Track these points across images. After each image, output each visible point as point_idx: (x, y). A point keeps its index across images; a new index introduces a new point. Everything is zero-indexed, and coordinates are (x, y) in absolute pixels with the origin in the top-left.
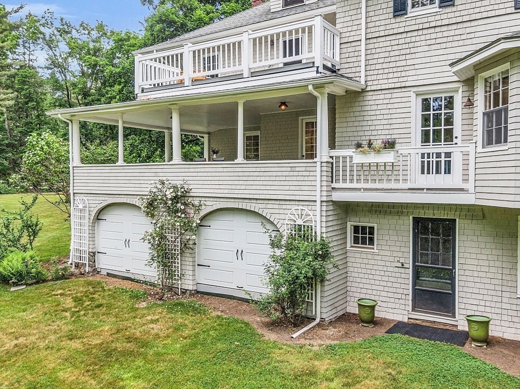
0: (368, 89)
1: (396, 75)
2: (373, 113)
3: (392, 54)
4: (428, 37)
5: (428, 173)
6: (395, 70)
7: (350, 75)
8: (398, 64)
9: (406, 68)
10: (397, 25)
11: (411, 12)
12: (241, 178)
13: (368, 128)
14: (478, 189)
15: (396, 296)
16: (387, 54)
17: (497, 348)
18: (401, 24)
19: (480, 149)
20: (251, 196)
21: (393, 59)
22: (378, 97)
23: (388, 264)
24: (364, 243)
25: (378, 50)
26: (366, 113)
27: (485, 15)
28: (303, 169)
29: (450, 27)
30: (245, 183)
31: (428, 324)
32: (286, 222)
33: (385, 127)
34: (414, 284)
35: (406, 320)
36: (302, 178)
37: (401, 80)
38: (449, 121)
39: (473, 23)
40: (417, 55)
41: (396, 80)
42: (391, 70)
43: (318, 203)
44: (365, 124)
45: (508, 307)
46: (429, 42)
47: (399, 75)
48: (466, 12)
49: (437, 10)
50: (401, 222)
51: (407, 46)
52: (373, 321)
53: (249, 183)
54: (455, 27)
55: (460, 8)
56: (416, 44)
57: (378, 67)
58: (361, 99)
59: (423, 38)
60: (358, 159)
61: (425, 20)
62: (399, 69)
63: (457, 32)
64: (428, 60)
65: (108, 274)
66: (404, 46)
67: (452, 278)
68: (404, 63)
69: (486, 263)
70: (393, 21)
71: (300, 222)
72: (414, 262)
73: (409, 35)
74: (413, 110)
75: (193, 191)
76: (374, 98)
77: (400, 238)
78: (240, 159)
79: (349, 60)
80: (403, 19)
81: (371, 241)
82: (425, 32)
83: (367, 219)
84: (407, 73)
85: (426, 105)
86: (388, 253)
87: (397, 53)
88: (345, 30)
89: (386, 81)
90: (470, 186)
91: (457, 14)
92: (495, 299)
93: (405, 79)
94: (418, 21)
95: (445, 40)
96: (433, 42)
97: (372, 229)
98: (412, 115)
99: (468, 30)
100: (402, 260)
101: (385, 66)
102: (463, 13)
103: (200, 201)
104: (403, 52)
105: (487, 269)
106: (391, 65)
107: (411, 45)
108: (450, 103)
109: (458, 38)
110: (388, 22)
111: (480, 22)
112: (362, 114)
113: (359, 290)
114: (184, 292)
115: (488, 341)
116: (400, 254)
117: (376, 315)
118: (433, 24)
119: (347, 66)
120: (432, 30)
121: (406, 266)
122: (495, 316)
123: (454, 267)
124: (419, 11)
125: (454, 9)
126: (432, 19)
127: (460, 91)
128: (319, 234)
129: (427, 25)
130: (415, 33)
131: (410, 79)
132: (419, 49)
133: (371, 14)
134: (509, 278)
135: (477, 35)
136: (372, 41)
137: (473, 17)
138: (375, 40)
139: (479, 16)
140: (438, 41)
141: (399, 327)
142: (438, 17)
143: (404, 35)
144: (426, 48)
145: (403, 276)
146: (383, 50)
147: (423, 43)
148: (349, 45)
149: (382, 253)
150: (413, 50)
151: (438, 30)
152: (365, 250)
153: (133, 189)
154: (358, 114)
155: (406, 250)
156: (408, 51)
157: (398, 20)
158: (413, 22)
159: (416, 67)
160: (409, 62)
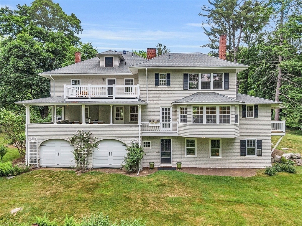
0: (148, 104)
1: (156, 101)
2: (150, 111)
3: (155, 96)
4: (164, 93)
5: (168, 127)
6: (155, 100)
7: (143, 100)
8: (156, 98)
9: (158, 100)
10: (156, 88)
11: (160, 86)
12: (112, 130)
13: (148, 115)
14: (179, 132)
15: (156, 161)
16: (153, 96)
17: (183, 170)
18: (157, 88)
19: (179, 123)
20: (116, 135)
21: (155, 97)
22: (151, 107)
23: (154, 152)
24: (147, 147)
25: (151, 94)
26: (148, 111)
27: (177, 90)
28: (134, 127)
29: (169, 91)
30: (114, 131)
31: (165, 167)
32: (129, 143)
33: (153, 115)
34: (161, 157)
35: (159, 167)
36: (134, 130)
37: (157, 103)
38: (169, 114)
39: (175, 91)
40: (161, 97)
41: (156, 103)
42: (154, 100)
43: (139, 137)
44: (147, 113)
45: (183, 159)
46: (164, 94)
47: (157, 101)
48: (173, 88)
49: (166, 86)
50: (157, 140)
51: (159, 94)
52: (153, 168)
53: (115, 131)
54: (170, 91)
55: (171, 87)
56: (161, 94)
57: (151, 98)
58: (146, 107)
59: (163, 93)
60: (150, 125)
61: (163, 88)
62: (157, 100)
63: (171, 93)
64: (164, 98)
65: (47, 167)
66: (158, 94)
67: (170, 154)
68: (158, 98)
69: (178, 150)
70: (155, 87)
71: (134, 142)
72: (161, 151)
73: (159, 91)
74: (160, 111)
75: (92, 134)
76: (150, 107)
77: (157, 145)
78: (111, 124)
79: (142, 95)
80: (157, 87)
81: (149, 146)
82: (163, 91)
83: (148, 140)
84: (159, 101)
85: (163, 109)
86: (154, 149)
87: (156, 96)
88: (141, 87)
89: (153, 103)
90: (177, 131)
91: (171, 88)
92: (180, 158)
93: (158, 103)
94: (161, 88)
95: (168, 94)
96: (165, 94)
97: (149, 143)
98: (160, 112)
99: (173, 93)
100: (158, 151)
101: (153, 98)
102: (172, 88)
103: (95, 137)
104: (157, 96)
105: (178, 151)
106: (155, 98)
107: (160, 94)
108: (169, 109)
109: (171, 94)
110: (153, 87)
111: (176, 91)
112: (147, 111)
113: (146, 160)
114: (89, 169)
115: (181, 168)
116: (157, 149)
117: (154, 167)
118: (165, 90)
119: (142, 97)
120: (165, 91)
121: (159, 152)
122: (182, 162)
123: (171, 151)
124: (162, 86)
125: (170, 87)
126: (165, 88)
127: (172, 107)
128: (139, 146)
129: (163, 90)
130: (161, 91)
131: (159, 103)
132: (162, 95)
133: (149, 84)
134: (183, 153)
135: (175, 94)
136: (149, 91)
137: (175, 90)
138: (150, 91)
139: (176, 90)
140: (166, 94)
141: (159, 169)
142: (166, 88)
143: (158, 91)
144: (164, 95)
145: (158, 155)
146: (152, 94)
147: (163, 94)
148: (142, 91)
149: (153, 149)
150: (160, 96)
151: (166, 91)
152: (148, 148)
153: (63, 134)
154: (145, 111)
155: (159, 148)
156: (159, 96)
157: (156, 87)
158: (160, 88)
159: (161, 100)
160: (159, 98)
